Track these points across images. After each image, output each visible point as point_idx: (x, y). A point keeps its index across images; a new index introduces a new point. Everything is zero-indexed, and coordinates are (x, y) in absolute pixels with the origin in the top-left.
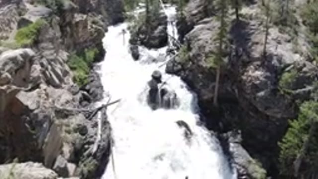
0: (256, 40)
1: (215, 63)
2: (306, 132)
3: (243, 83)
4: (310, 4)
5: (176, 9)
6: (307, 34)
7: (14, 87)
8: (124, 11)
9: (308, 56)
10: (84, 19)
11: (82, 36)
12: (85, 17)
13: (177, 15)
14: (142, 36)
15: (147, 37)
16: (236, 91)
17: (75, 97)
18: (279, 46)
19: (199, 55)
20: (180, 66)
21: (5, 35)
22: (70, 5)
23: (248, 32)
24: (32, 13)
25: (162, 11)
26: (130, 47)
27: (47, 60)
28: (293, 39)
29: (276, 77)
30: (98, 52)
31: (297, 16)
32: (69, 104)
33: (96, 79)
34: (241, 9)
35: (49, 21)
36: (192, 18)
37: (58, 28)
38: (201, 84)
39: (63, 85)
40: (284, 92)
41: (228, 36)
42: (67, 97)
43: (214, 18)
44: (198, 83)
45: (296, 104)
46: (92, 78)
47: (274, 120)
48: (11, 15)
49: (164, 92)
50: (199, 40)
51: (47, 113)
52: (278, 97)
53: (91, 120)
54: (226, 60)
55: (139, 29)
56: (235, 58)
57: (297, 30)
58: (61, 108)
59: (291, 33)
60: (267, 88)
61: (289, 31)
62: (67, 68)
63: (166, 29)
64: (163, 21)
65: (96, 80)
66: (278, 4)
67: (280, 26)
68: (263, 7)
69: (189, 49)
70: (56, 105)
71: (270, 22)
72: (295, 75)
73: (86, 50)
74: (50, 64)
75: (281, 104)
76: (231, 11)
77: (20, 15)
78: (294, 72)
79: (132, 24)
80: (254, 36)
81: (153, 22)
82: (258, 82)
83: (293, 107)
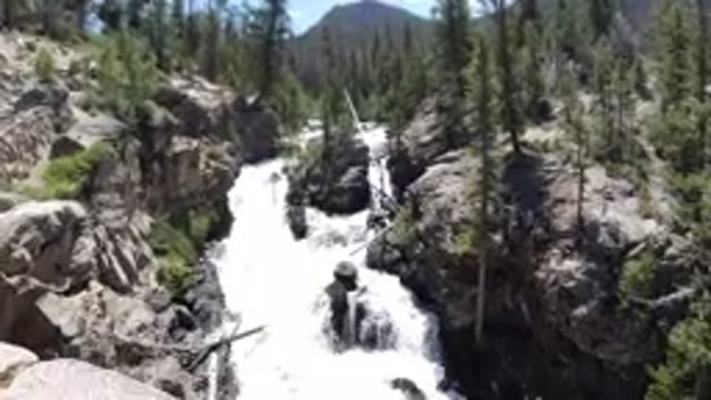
0: (560, 195)
1: (474, 244)
2: (688, 390)
3: (538, 286)
4: (668, 115)
5: (387, 132)
6: (670, 177)
7: (34, 282)
8: (278, 136)
9: (676, 223)
10: (192, 148)
11: (186, 182)
12: (195, 143)
13: (388, 146)
14: (313, 188)
15: (326, 189)
16: (524, 307)
17: (161, 316)
18: (611, 204)
19: (439, 228)
20: (397, 254)
21: (21, 169)
22: (165, 119)
23: (541, 177)
24: (84, 129)
25: (357, 137)
26: (287, 210)
27: (107, 229)
28: (637, 187)
29: (610, 271)
30: (217, 219)
31: (643, 141)
32: (146, 332)
33: (209, 278)
34: (523, 132)
35: (120, 148)
36: (420, 151)
37: (136, 162)
38: (445, 291)
39: (136, 289)
40: (631, 302)
41: (500, 187)
42: (143, 315)
43: (467, 150)
44: (437, 289)
45: (659, 331)
46: (200, 277)
47: (614, 369)
48: (38, 128)
49: (361, 312)
50: (438, 196)
51: (99, 348)
52: (619, 316)
53: (191, 371)
54: (498, 238)
55: (308, 172)
56: (518, 232)
57: (645, 168)
58: (128, 339)
59: (634, 177)
60: (592, 297)
61: (629, 173)
62: (147, 250)
63: (365, 173)
64: (361, 157)
65: (210, 282)
66: (599, 119)
67: (609, 163)
68: (569, 126)
69: (417, 215)
70: (116, 332)
71: (587, 155)
72: (651, 265)
73: (192, 213)
74: (111, 237)
75: (627, 331)
76: (501, 137)
77: (58, 129)
78: (648, 259)
79: (294, 162)
80: (555, 184)
81: (340, 156)
82: (571, 284)
83: (654, 337)
